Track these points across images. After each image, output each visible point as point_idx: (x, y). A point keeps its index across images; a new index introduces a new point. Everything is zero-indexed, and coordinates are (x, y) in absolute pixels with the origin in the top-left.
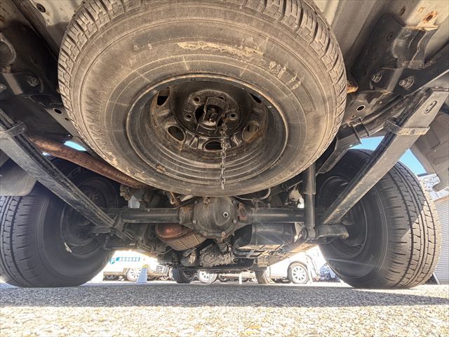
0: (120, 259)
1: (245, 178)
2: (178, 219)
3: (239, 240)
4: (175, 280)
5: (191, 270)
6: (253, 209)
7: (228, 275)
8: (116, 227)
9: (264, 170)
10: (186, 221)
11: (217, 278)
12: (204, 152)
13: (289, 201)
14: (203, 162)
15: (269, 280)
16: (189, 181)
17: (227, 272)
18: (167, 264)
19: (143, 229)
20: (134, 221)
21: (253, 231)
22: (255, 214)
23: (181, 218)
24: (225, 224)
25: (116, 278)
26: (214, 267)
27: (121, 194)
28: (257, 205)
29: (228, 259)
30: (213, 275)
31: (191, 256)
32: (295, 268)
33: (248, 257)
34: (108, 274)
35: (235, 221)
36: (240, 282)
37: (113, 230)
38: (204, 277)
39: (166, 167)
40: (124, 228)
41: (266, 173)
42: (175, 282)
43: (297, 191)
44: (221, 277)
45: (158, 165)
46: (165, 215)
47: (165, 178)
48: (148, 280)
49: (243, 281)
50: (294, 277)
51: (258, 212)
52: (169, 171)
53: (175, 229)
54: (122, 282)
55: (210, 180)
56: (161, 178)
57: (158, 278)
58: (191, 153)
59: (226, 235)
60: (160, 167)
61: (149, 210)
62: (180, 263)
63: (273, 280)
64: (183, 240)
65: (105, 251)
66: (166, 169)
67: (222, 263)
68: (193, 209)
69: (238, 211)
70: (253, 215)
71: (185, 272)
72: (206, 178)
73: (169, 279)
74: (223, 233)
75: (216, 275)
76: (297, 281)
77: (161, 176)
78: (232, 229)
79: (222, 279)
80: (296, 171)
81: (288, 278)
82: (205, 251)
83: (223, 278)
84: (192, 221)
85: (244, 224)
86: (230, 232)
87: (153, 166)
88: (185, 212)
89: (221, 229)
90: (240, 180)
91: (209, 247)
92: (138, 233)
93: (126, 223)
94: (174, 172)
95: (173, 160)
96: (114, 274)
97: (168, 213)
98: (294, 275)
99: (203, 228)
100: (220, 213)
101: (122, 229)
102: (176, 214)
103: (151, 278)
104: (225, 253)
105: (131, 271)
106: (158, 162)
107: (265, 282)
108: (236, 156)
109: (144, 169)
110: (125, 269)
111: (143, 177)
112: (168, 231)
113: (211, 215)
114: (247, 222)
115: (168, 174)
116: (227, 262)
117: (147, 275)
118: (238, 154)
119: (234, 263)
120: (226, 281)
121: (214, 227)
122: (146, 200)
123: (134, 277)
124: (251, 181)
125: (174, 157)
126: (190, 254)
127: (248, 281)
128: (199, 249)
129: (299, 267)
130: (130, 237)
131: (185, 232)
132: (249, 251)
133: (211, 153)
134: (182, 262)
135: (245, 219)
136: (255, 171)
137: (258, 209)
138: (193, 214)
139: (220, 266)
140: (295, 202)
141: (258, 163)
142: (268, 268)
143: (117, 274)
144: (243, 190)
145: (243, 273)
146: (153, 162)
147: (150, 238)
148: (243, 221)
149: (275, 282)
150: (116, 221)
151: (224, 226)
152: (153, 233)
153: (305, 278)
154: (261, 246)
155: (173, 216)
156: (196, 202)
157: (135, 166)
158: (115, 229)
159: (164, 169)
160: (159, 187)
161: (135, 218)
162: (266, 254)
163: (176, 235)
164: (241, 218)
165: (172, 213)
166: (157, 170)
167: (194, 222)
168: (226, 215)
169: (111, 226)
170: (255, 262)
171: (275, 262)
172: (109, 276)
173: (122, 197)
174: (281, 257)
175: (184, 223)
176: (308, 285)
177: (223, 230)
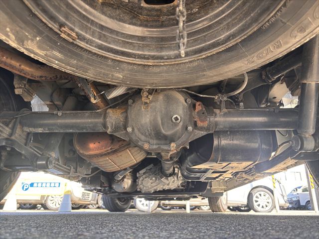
0: (35, 185)
1: (215, 51)
2: (105, 126)
3: (192, 156)
4: (106, 208)
5: (125, 196)
6: (217, 111)
7: (172, 202)
8: (13, 138)
9: (250, 31)
10: (117, 129)
11: (159, 206)
12: (142, 8)
13: (267, 101)
14: (140, 25)
15: (226, 207)
16: (119, 58)
17: (173, 199)
18: (95, 189)
19: (56, 142)
20: (40, 130)
21: (216, 142)
22: (221, 118)
23: (109, 125)
24: (176, 132)
25: (34, 207)
26: (156, 192)
27: (17, 92)
28: (223, 105)
29: (174, 183)
30: (153, 202)
31: (125, 180)
32: (257, 194)
33: (202, 180)
34: (23, 202)
35: (190, 128)
36: (188, 211)
37: (10, 142)
38: (143, 205)
39: (77, 30)
40: (27, 140)
41: (252, 40)
42: (107, 211)
43: (284, 85)
44: (164, 204)
45: (62, 25)
46: (85, 121)
47: (78, 51)
48: (73, 208)
49: (191, 209)
50: (255, 204)
51: (225, 115)
52: (83, 39)
53: (102, 143)
54: (42, 211)
55: (154, 57)
56: (70, 51)
57: (85, 207)
58: (119, 7)
59: (177, 148)
60: (66, 29)
61: (60, 114)
62: (111, 187)
63: (229, 208)
64: (114, 157)
65: (4, 171)
66: (77, 34)
67: (166, 188)
68: (126, 112)
69: (195, 113)
70: (217, 119)
71: (119, 199)
72: (146, 53)
73: (98, 208)
74: (173, 145)
75: (157, 202)
76: (259, 209)
77: (70, 47)
78: (185, 141)
79: (164, 207)
80: (308, 31)
81: (247, 206)
82: (144, 173)
83: (166, 205)
84: (125, 129)
85: (204, 133)
86: (183, 143)
87: (55, 27)
88: (114, 117)
89: (169, 139)
90: (204, 55)
91: (148, 168)
92: (48, 147)
93: (28, 134)
94: (92, 43)
95: (88, 20)
96: (30, 202)
97: (89, 117)
98: (257, 201)
99: (143, 138)
100: (167, 117)
101: (24, 141)
102: (101, 120)
103: (76, 206)
104: (171, 175)
105: (50, 198)
106: (62, 19)
107: (220, 211)
108: (198, 12)
109: (40, 33)
110: (43, 197)
111: (40, 47)
112: (92, 145)
113: (155, 120)
114: (208, 129)
115: (82, 44)
116: (173, 186)
117: (70, 203)
118: (200, 8)
119: (181, 188)
120: (169, 209)
121: (159, 136)
122: (56, 103)
123: (55, 205)
124: (224, 56)
125: (90, 13)
126: (124, 177)
127: (197, 209)
128: (135, 170)
129: (262, 193)
130: (37, 153)
131: (116, 147)
132: (205, 171)
133: (153, 9)
134: (114, 187)
135: (205, 124)
136: (233, 36)
137: (225, 110)
138: (126, 118)
139: (164, 192)
140: (276, 103)
141: (241, 20)
142: (225, 193)
143: (34, 202)
144: (209, 73)
145: (192, 199)
146: (52, 18)
147: (68, 156)
148: (202, 129)
149: (231, 210)
150: (13, 129)
151: (174, 134)
152: (71, 150)
153: (270, 206)
154: (224, 164)
155: (96, 123)
156: (130, 101)
157: (23, 25)
158: (12, 140)
159: (74, 35)
160: (68, 70)
161: (41, 126)
162: (228, 175)
163: (103, 151)
164: (200, 124)
165: (95, 118)
166: (63, 35)
167: (129, 129)
168: (176, 119)
169: (6, 136)
170: (208, 187)
171: (235, 187)
172: (25, 205)
173: (19, 95)
174: (246, 179)
175: (115, 131)
176: (273, 213)
177: (172, 140)
